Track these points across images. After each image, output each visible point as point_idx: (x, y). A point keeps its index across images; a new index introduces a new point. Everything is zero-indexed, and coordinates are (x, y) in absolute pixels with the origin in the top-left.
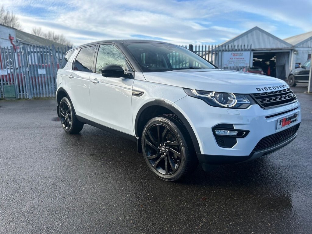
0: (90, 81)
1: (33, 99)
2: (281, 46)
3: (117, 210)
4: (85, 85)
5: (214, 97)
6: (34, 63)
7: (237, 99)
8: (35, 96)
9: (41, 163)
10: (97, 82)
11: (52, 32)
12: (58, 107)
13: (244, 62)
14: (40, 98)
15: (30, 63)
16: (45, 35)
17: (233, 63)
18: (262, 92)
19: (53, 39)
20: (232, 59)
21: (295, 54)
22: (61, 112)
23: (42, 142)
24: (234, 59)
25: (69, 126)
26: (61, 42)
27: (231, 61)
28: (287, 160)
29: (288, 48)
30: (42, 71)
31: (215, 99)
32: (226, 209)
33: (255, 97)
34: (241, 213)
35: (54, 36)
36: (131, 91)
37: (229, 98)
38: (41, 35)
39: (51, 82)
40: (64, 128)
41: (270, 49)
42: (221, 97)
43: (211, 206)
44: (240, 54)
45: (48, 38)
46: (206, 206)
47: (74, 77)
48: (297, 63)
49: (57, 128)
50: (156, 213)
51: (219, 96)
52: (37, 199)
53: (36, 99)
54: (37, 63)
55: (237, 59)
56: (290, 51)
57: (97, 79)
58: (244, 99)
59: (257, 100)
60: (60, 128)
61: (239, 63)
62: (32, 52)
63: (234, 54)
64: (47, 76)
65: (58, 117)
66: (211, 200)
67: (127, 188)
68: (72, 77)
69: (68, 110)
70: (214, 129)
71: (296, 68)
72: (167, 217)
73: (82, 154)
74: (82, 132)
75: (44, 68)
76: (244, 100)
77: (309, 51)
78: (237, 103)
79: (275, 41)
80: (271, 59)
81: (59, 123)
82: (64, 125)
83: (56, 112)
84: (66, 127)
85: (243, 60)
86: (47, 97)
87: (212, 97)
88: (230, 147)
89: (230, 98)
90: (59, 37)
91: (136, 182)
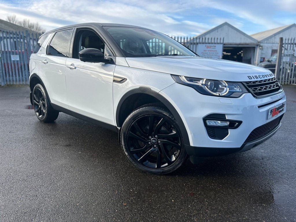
0: (66, 66)
1: (6, 86)
2: (248, 41)
3: (97, 210)
4: (60, 71)
5: (205, 85)
6: (6, 50)
7: (229, 87)
8: (8, 83)
9: (10, 155)
10: (74, 67)
11: (27, 20)
12: (31, 94)
13: (217, 54)
14: (13, 85)
15: (3, 50)
16: (20, 23)
17: (207, 55)
18: (253, 80)
19: (28, 27)
20: (206, 51)
21: (260, 49)
22: (35, 99)
23: (13, 132)
24: (207, 51)
25: (43, 114)
26: (36, 30)
27: (205, 53)
28: (269, 150)
29: (254, 43)
30: (15, 58)
31: (205, 87)
32: (217, 206)
33: (247, 86)
34: (234, 210)
35: (30, 24)
36: (112, 78)
37: (220, 86)
38: (16, 23)
39: (25, 69)
40: (37, 117)
41: (238, 44)
42: (212, 85)
43: (201, 203)
44: (213, 46)
45: (23, 26)
46: (195, 203)
47: (49, 63)
48: (261, 58)
49: (31, 116)
50: (142, 212)
51: (210, 84)
52: (3, 198)
53: (9, 86)
54: (10, 50)
55: (211, 51)
56: (256, 46)
57: (74, 65)
58: (236, 87)
59: (250, 89)
60: (34, 117)
61: (212, 55)
62: (5, 38)
63: (207, 46)
64: (21, 63)
65: (31, 104)
66: (200, 195)
67: (107, 183)
68: (46, 62)
69: (42, 98)
70: (205, 119)
71: (261, 62)
72: (153, 217)
73: (57, 144)
74: (57, 120)
75: (18, 54)
76: (235, 89)
77: (273, 47)
78: (229, 92)
79: (243, 37)
80: (238, 54)
81: (33, 111)
82: (37, 114)
83: (29, 99)
84: (40, 115)
85: (216, 52)
86: (21, 85)
87: (202, 84)
88: (222, 139)
89: (222, 86)
90: (34, 26)
91: (117, 176)
